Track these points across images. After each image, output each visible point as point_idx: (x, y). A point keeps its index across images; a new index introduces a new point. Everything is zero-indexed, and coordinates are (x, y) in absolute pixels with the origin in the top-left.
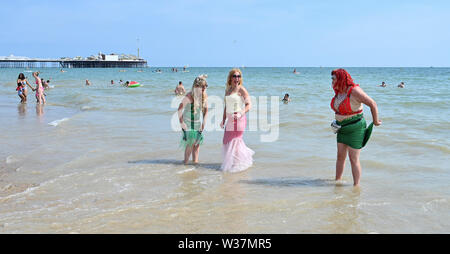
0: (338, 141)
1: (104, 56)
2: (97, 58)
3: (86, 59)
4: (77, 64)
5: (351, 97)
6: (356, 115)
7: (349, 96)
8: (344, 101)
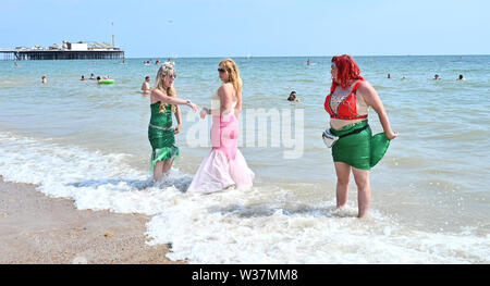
0: (335, 160)
1: (69, 45)
2: (60, 47)
3: (47, 49)
4: (35, 55)
6: (359, 121)
7: (354, 91)
8: (349, 98)
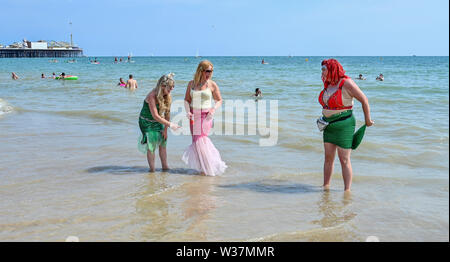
0: (325, 141)
2: (21, 45)
3: (7, 48)
5: (344, 90)
7: (340, 88)
8: (336, 93)
